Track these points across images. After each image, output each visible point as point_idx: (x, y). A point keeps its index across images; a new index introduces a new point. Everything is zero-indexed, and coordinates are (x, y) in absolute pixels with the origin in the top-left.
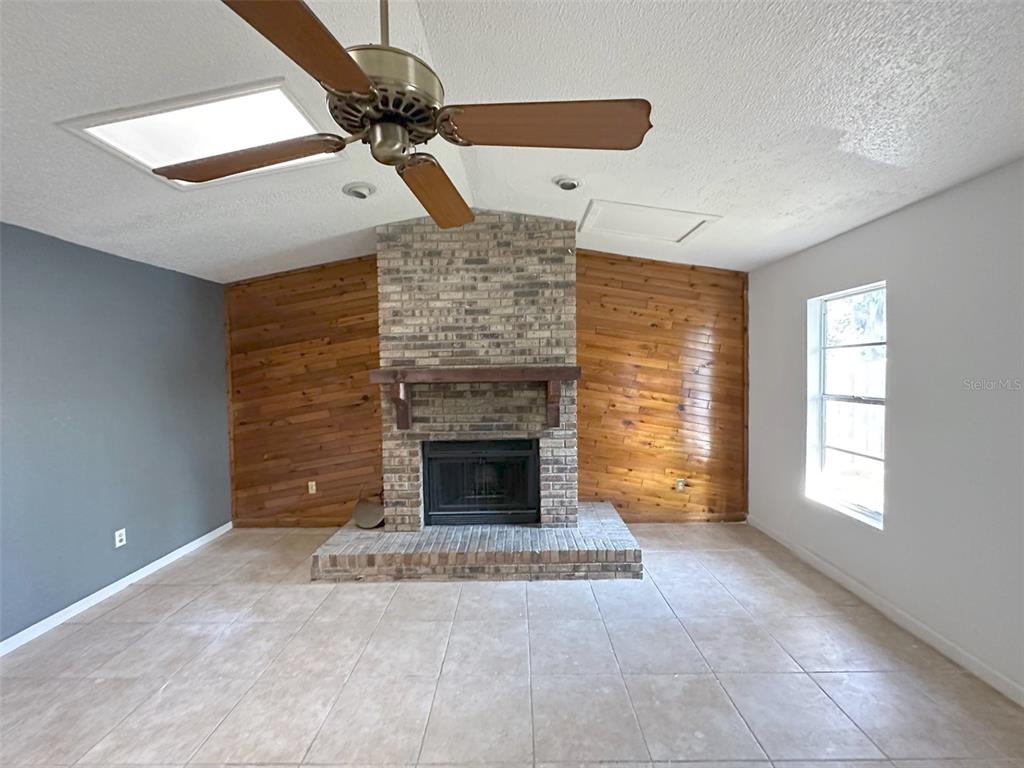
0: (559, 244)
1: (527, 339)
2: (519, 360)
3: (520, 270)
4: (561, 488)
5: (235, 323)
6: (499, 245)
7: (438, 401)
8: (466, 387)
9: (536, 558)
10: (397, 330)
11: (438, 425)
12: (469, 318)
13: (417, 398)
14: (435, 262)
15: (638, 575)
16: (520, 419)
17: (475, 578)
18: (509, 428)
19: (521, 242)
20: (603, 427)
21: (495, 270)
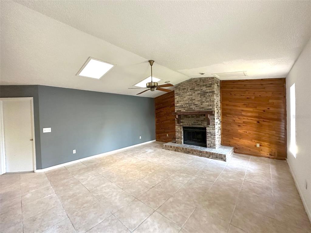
0: (210, 83)
1: (203, 105)
2: (201, 109)
3: (201, 90)
4: (212, 139)
5: (156, 104)
6: (197, 85)
7: (185, 119)
8: (190, 116)
9: (201, 152)
10: (178, 105)
11: (185, 123)
12: (191, 101)
13: (181, 118)
14: (184, 90)
15: (225, 161)
16: (202, 123)
17: (189, 154)
18: (199, 125)
19: (202, 84)
20: (231, 126)
21: (196, 91)
